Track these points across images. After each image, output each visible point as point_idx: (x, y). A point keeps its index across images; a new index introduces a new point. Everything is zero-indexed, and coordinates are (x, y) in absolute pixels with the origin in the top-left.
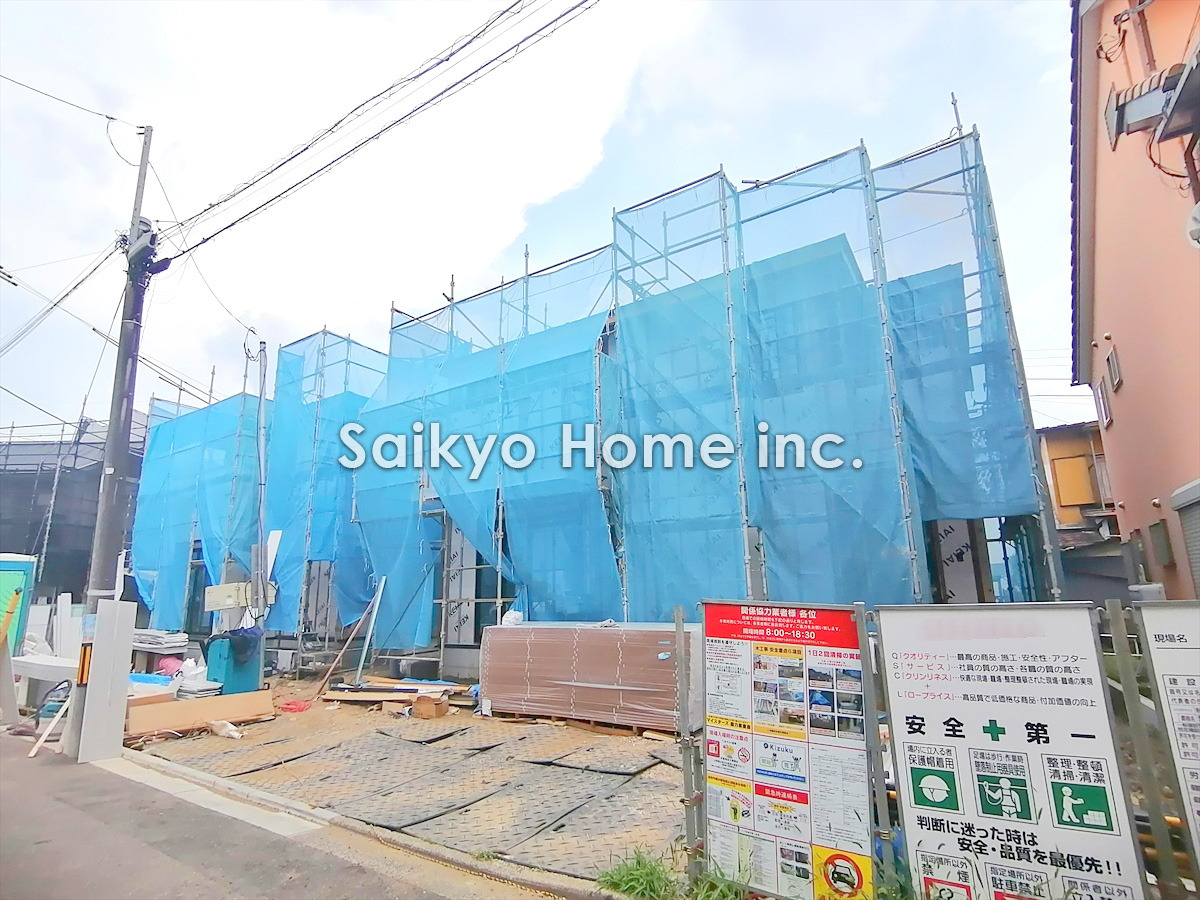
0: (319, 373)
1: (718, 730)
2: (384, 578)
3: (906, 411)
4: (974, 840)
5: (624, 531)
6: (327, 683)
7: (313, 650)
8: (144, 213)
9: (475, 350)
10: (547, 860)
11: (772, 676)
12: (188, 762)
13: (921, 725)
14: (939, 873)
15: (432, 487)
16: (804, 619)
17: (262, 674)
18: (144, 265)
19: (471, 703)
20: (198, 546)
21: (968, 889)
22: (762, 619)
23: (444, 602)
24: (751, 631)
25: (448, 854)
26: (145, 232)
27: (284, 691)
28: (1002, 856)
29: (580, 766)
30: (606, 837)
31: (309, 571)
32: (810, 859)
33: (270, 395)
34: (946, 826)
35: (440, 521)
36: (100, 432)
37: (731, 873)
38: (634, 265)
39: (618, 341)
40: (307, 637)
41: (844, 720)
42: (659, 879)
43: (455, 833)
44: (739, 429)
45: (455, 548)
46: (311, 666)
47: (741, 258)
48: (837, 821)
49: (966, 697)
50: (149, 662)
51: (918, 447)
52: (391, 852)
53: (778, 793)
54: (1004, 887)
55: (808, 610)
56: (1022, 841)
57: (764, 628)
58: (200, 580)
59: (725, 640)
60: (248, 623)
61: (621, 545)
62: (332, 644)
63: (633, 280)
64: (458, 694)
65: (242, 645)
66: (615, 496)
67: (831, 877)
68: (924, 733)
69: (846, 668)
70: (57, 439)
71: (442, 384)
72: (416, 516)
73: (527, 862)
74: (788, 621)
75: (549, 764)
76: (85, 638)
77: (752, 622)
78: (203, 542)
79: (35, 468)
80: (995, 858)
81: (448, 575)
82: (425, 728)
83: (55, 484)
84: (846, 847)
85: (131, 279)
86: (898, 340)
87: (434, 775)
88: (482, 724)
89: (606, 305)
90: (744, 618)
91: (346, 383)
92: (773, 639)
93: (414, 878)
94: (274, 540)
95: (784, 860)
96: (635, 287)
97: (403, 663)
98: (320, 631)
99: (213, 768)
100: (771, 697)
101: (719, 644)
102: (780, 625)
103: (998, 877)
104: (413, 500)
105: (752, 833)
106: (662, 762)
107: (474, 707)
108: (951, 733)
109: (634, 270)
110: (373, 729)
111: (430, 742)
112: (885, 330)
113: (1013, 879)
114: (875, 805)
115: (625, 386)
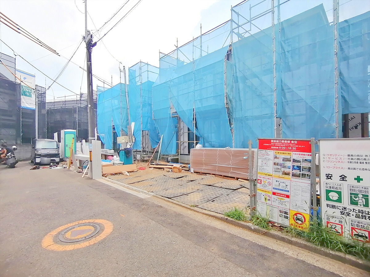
0: (140, 75)
1: (261, 176)
2: (162, 135)
3: (341, 74)
4: (346, 212)
5: (233, 120)
6: (150, 163)
7: (146, 154)
8: (88, 29)
9: (185, 64)
10: (210, 208)
11: (280, 161)
12: (118, 180)
13: (331, 177)
14: (332, 220)
15: (174, 108)
16: (292, 144)
17: (133, 161)
18: (90, 45)
19: (188, 169)
20: (114, 127)
21: (342, 226)
22: (278, 144)
23: (179, 142)
24: (274, 147)
25: (183, 205)
26: (89, 34)
27: (139, 165)
28: (356, 217)
29: (219, 186)
30: (226, 204)
31: (143, 134)
32: (289, 213)
33: (128, 83)
34: (336, 207)
35: (177, 119)
36: (85, 97)
37: (264, 216)
38: (239, 26)
39: (232, 55)
40: (144, 151)
41: (304, 175)
42: (241, 216)
43: (185, 200)
44: (275, 84)
45: (182, 127)
46: (145, 159)
47: (279, 19)
48: (299, 204)
49: (349, 168)
50: (106, 157)
51: (344, 88)
52: (168, 203)
53: (280, 195)
54: (355, 226)
55: (294, 141)
56: (364, 213)
57: (279, 146)
58: (115, 136)
59: (265, 150)
60: (128, 147)
61: (232, 124)
62: (150, 153)
63: (238, 32)
64: (184, 167)
65: (127, 152)
66: (231, 109)
67: (295, 219)
68: (332, 179)
69: (306, 159)
70: (76, 99)
71: (176, 76)
72: (170, 117)
73: (204, 208)
74: (287, 144)
75: (210, 185)
76: (90, 149)
77: (274, 145)
78: (115, 126)
79: (72, 107)
80: (353, 218)
81: (180, 134)
82: (176, 175)
83: (77, 111)
84: (301, 211)
85: (87, 50)
86: (341, 46)
87: (178, 186)
88: (191, 175)
89: (228, 43)
90: (272, 143)
91: (148, 78)
92: (282, 150)
93: (174, 210)
94: (133, 124)
95: (281, 213)
96: (238, 35)
97: (169, 158)
98: (147, 150)
99: (123, 182)
100: (279, 167)
101: (263, 151)
102: (284, 145)
103: (353, 223)
104: (169, 113)
105: (271, 206)
106: (244, 187)
107: (189, 170)
108: (342, 179)
109: (238, 29)
110: (162, 175)
111: (177, 178)
112: (336, 42)
113: (359, 224)
114: (312, 200)
115: (235, 72)
